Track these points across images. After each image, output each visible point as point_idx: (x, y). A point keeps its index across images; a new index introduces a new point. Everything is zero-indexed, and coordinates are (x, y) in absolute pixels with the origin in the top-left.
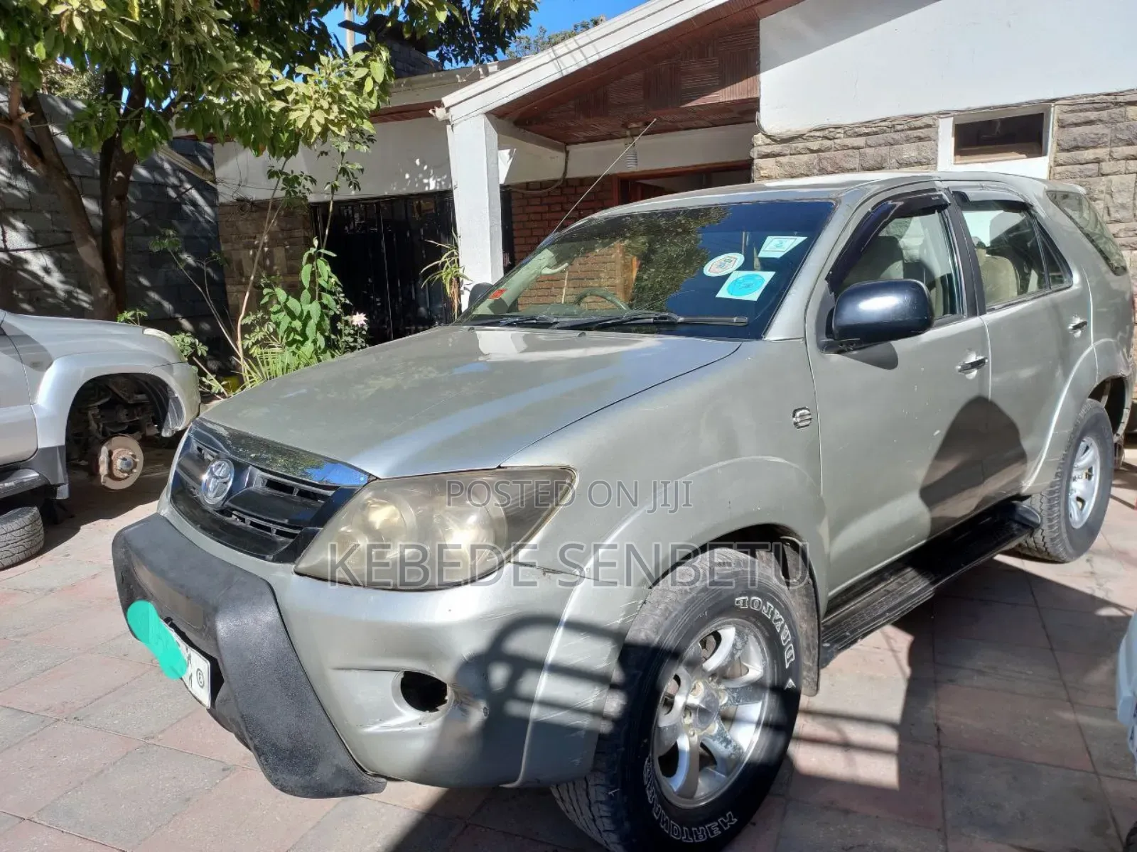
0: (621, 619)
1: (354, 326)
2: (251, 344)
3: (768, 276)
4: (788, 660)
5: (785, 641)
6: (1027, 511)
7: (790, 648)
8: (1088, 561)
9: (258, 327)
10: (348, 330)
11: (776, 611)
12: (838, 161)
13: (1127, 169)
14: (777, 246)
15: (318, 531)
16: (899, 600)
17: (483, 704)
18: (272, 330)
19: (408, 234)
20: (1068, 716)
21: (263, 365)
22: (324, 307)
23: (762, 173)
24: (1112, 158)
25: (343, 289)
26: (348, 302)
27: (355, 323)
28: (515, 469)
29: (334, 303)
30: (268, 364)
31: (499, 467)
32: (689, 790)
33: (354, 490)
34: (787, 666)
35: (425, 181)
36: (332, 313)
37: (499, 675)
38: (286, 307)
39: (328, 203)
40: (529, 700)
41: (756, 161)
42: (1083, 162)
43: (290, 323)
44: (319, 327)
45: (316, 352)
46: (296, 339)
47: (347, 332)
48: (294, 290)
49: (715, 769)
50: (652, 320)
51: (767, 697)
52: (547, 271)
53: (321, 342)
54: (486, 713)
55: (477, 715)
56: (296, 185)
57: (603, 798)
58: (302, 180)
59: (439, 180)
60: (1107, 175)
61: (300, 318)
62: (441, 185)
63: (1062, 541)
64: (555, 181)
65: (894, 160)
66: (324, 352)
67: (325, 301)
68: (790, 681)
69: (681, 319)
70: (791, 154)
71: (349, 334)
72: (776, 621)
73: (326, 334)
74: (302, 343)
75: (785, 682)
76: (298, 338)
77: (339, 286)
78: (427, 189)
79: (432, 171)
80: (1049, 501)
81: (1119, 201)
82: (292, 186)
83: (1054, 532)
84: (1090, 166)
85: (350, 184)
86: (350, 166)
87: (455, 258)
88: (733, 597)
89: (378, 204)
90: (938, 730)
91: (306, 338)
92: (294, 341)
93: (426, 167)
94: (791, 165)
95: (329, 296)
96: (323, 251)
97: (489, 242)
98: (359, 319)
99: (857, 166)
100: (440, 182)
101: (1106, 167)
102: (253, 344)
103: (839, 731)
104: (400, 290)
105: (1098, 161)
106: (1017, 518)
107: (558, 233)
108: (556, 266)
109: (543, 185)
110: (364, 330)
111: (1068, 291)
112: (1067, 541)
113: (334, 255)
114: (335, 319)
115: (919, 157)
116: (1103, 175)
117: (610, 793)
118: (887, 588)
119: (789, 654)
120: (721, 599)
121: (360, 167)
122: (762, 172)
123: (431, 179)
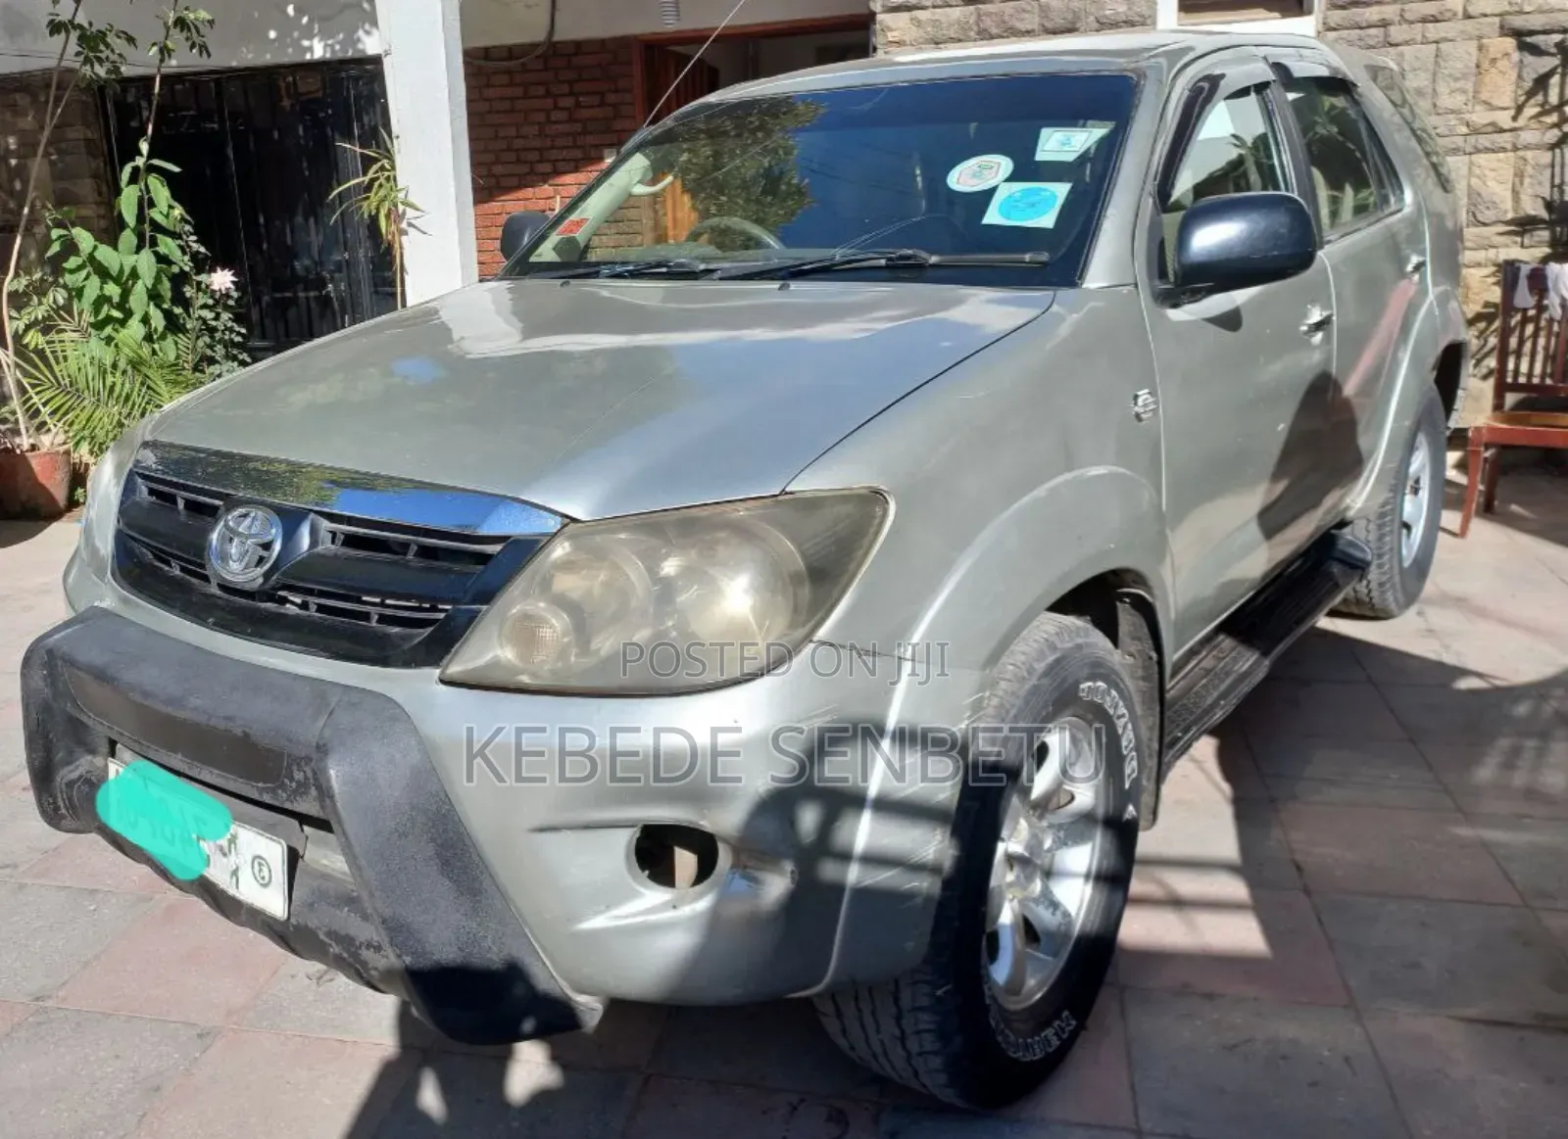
0: (966, 722)
1: (213, 291)
2: (22, 327)
3: (1061, 190)
4: (1129, 776)
5: (1126, 747)
6: (1352, 544)
7: (1132, 759)
8: (1420, 614)
9: (35, 298)
10: (202, 299)
11: (1121, 703)
12: (1006, 18)
13: (1424, 36)
14: (1064, 144)
15: (478, 612)
16: (1228, 681)
17: (789, 866)
18: (61, 301)
19: (276, 135)
20: (1465, 832)
21: (58, 363)
22: (162, 259)
23: (891, 36)
24: (1403, 20)
25: (194, 227)
26: (202, 250)
27: (215, 287)
28: (808, 495)
29: (179, 253)
30: (65, 358)
31: (784, 492)
32: (1015, 986)
33: (536, 542)
34: (1127, 786)
35: (306, 43)
36: (175, 269)
37: (809, 818)
38: (91, 258)
39: (152, 79)
40: (845, 857)
41: (879, 17)
42: (1364, 25)
43: (102, 288)
44: (154, 296)
45: (148, 338)
46: (109, 318)
47: (201, 302)
48: (110, 231)
49: (1037, 950)
50: (883, 262)
51: (1099, 835)
52: (640, 189)
53: (158, 321)
54: (793, 878)
55: (776, 886)
56: (102, 47)
57: (925, 1002)
58: (111, 39)
59: (330, 42)
60: (1397, 45)
61: (117, 281)
62: (333, 51)
63: (1393, 586)
64: (534, 46)
65: (1092, 18)
66: (163, 337)
67: (162, 249)
68: (1131, 808)
69: (934, 259)
70: (934, 7)
71: (205, 306)
72: (1119, 717)
73: (165, 306)
74: (123, 323)
75: (1124, 809)
76: (116, 314)
77: (187, 222)
78: (308, 57)
79: (316, 26)
80: (1380, 527)
81: (1415, 85)
82: (95, 49)
83: (1384, 574)
84: (1373, 31)
85: (193, 46)
86: (192, 16)
87: (391, 174)
88: (1077, 683)
89: (218, 82)
90: (1299, 868)
91: (129, 314)
92: (109, 320)
93: (305, 20)
94: (936, 23)
95: (169, 240)
96: (156, 162)
97: (450, 146)
98: (222, 280)
99: (1036, 27)
100: (332, 46)
101: (1397, 33)
102: (28, 328)
103: (1160, 883)
104: (263, 230)
105: (1384, 24)
106: (1338, 555)
107: (652, 128)
108: (654, 182)
109: (511, 52)
110: (231, 297)
111: (1399, 215)
112: (1398, 586)
113: (176, 169)
114: (179, 280)
115: (1129, 13)
116: (1391, 45)
117: (939, 993)
118: (1204, 664)
119: (1131, 768)
120: (1066, 685)
121: (209, 17)
122: (889, 34)
123: (316, 41)
